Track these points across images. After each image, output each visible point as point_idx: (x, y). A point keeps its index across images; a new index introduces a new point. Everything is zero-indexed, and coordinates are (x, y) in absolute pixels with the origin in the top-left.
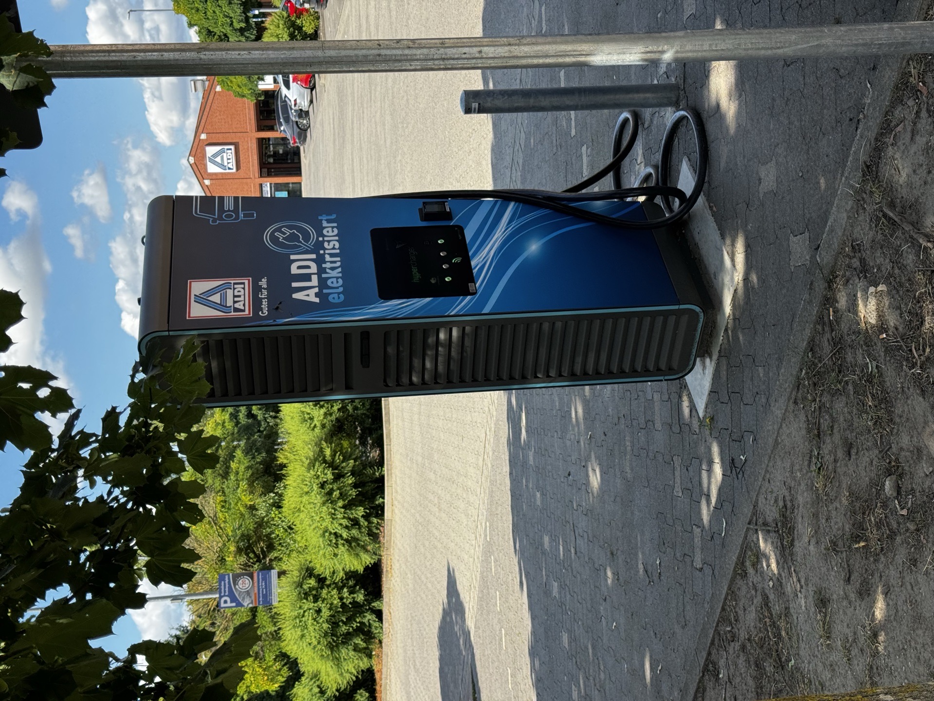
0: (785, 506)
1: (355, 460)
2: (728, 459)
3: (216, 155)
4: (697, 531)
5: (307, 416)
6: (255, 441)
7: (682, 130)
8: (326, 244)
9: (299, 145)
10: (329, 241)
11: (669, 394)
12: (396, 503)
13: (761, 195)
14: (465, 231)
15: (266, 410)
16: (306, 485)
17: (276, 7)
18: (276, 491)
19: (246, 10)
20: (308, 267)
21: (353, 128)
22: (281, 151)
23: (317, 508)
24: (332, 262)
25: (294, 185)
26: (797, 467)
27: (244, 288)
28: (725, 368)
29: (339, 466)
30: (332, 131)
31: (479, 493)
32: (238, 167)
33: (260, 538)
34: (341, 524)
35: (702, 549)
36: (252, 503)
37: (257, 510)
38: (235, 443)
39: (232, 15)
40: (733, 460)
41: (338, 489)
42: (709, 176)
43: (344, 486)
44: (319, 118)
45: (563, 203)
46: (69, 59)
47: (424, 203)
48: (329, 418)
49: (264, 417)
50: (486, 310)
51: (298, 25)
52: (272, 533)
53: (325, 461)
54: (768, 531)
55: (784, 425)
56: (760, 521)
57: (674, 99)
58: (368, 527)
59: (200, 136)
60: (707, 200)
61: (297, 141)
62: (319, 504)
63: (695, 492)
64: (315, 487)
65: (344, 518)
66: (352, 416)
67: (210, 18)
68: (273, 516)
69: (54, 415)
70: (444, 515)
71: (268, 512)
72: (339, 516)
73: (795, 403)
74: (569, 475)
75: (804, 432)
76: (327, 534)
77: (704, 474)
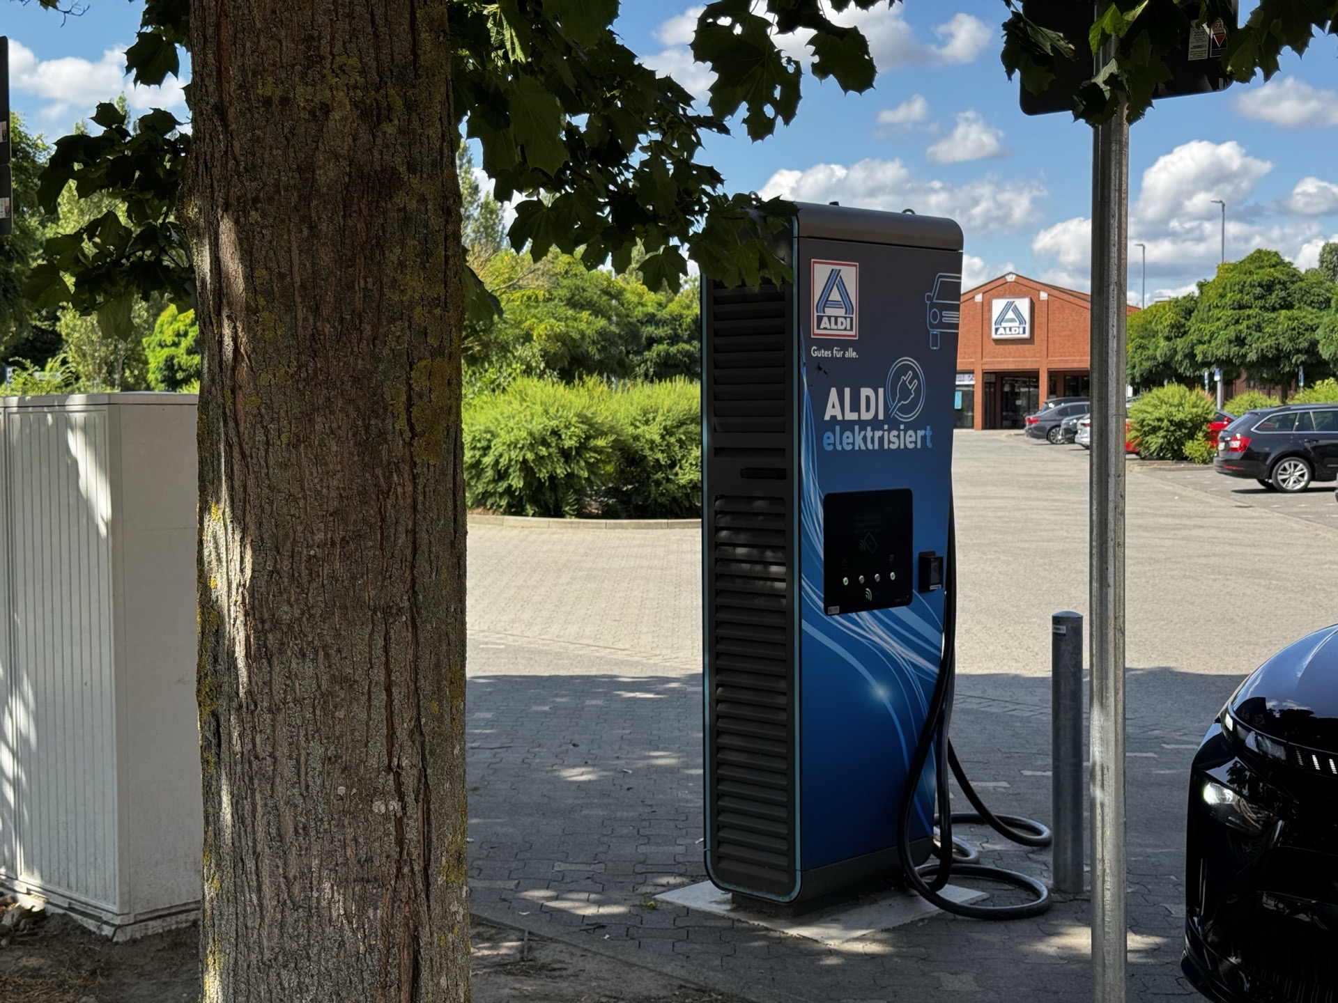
0: (554, 970)
1: (588, 479)
2: (605, 922)
3: (1016, 311)
4: (512, 884)
5: (651, 416)
6: (617, 347)
7: (1024, 894)
8: (895, 433)
9: (1027, 428)
10: (898, 437)
11: (683, 864)
12: (526, 532)
13: (936, 974)
14: (904, 608)
15: (656, 364)
16: (557, 411)
17: (1223, 405)
18: (547, 371)
19: (1220, 363)
20: (868, 409)
21: (1047, 500)
22: (1018, 402)
23: (525, 424)
24: (873, 438)
25: (969, 419)
26: (602, 983)
27: (845, 329)
28: (719, 925)
29: (581, 456)
30: (1046, 473)
31: (543, 637)
32: (998, 341)
33: (485, 345)
34: (501, 456)
35: (489, 889)
36: (535, 338)
37: (523, 344)
38: (614, 318)
39: (1213, 343)
40: (603, 927)
41: (550, 454)
42: (964, 920)
43: (553, 462)
44: (1063, 457)
45: (935, 735)
46: (1114, 148)
47: (942, 558)
48: (647, 446)
49: (647, 360)
50: (805, 625)
51: (1195, 433)
52: (491, 363)
53: (588, 438)
54: (522, 952)
55: (653, 974)
56: (534, 944)
57: (1063, 887)
58: (495, 492)
59: (1044, 291)
60: (932, 917)
61: (1033, 425)
62: (530, 427)
63: (563, 885)
64: (554, 423)
65: (510, 460)
66: (649, 478)
67: (1210, 314)
68: (514, 366)
69: (745, 121)
70: (512, 592)
71: (520, 360)
72: (512, 453)
73: (681, 987)
74: (574, 745)
75: (646, 993)
76: (489, 436)
77: (584, 896)
